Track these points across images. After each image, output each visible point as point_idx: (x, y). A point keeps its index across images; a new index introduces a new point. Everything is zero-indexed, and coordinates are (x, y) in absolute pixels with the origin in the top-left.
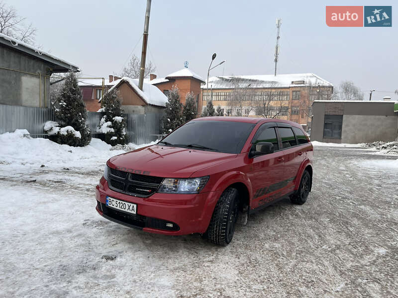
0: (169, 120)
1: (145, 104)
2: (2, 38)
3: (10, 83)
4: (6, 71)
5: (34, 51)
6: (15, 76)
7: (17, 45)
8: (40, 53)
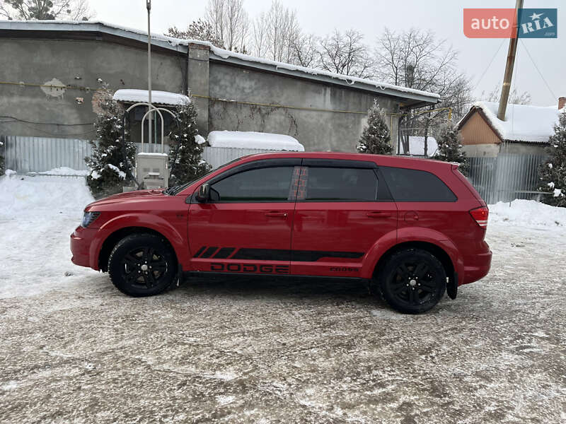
0: (551, 165)
1: (500, 141)
2: (337, 79)
3: (347, 127)
4: (343, 115)
5: (375, 86)
6: (353, 119)
7: (353, 83)
8: (383, 88)
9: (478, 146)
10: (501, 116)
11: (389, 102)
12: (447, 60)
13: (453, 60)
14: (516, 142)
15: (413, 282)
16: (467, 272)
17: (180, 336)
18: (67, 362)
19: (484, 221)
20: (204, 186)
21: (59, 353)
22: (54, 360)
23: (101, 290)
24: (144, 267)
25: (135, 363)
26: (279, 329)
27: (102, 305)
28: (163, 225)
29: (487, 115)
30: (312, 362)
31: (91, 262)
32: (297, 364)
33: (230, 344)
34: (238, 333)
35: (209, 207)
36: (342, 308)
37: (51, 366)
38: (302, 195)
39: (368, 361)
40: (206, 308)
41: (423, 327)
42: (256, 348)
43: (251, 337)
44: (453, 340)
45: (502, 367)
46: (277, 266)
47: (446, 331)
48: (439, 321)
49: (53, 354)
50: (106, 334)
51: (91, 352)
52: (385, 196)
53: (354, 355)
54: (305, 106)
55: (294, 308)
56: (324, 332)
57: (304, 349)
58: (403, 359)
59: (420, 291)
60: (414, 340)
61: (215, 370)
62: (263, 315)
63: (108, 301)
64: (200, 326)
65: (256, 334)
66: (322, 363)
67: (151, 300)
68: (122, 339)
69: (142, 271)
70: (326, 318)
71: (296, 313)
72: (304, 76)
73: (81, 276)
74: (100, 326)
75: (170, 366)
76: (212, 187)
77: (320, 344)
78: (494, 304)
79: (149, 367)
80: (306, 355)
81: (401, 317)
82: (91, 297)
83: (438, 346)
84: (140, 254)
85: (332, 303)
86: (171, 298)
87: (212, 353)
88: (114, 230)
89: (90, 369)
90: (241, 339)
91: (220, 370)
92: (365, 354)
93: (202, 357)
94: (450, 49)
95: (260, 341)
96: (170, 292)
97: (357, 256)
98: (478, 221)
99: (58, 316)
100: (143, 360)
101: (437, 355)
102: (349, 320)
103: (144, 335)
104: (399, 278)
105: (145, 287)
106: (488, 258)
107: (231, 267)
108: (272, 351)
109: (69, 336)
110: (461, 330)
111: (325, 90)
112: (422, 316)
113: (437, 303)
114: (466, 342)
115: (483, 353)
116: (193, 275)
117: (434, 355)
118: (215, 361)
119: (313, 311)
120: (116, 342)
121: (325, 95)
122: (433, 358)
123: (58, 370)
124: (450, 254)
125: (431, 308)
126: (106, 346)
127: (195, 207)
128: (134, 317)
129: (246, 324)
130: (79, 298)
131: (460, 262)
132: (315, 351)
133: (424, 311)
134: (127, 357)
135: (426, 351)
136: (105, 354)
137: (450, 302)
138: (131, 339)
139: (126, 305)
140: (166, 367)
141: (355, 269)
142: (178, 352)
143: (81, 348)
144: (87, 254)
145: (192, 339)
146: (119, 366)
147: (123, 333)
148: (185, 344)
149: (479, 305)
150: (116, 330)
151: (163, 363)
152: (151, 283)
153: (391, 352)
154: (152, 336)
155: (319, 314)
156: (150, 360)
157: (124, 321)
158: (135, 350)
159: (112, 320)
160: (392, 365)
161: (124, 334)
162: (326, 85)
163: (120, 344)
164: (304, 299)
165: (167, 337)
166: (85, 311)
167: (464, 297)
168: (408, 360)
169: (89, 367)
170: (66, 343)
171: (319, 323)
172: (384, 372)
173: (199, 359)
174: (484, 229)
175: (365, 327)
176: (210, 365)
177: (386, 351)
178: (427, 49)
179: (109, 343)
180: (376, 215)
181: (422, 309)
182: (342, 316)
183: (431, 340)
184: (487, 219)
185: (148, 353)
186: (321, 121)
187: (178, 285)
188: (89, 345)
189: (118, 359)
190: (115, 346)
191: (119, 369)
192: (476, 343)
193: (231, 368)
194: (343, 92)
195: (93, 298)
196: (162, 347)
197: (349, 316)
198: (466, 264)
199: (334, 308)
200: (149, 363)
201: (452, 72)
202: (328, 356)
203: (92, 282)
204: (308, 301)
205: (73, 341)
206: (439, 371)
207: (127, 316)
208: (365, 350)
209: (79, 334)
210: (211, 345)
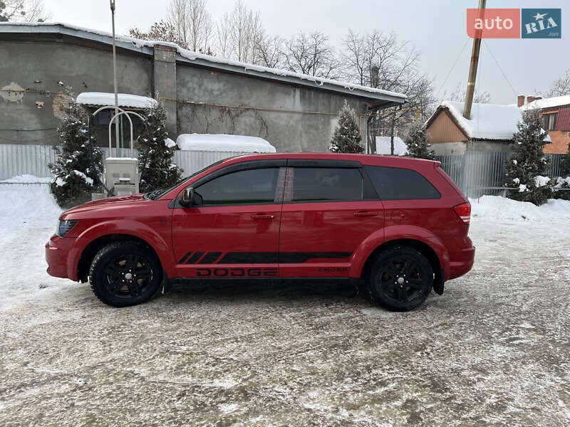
0: (515, 162)
1: (467, 139)
2: (306, 80)
3: (317, 129)
4: (313, 115)
5: (344, 87)
6: (323, 120)
7: (322, 84)
8: (351, 88)
9: (445, 144)
10: (467, 115)
11: (358, 102)
12: (410, 61)
13: (416, 61)
14: (482, 140)
15: (401, 280)
16: (452, 268)
17: (171, 345)
18: (55, 378)
19: (467, 217)
20: (188, 190)
21: (44, 369)
22: (41, 377)
23: (81, 302)
24: (128, 276)
25: (127, 376)
26: (273, 334)
27: (83, 317)
28: (145, 231)
29: (453, 114)
30: (310, 365)
31: (70, 272)
32: (295, 368)
33: (224, 350)
34: (230, 339)
35: (193, 211)
36: (331, 309)
37: (39, 384)
38: (289, 196)
39: (366, 360)
40: (194, 316)
41: (415, 323)
42: (252, 354)
43: (245, 343)
44: (445, 336)
45: (496, 359)
46: (266, 269)
47: (437, 327)
48: (428, 317)
49: (39, 371)
50: (92, 346)
51: (79, 367)
52: (371, 195)
53: (352, 356)
54: (275, 107)
55: (284, 311)
56: (318, 333)
57: (300, 352)
58: (399, 357)
59: (408, 288)
60: (407, 337)
61: (213, 379)
62: (254, 320)
63: (90, 313)
64: (190, 334)
65: (249, 339)
66: (320, 365)
67: (135, 309)
68: (110, 351)
69: (126, 280)
70: (317, 320)
71: (287, 316)
72: (273, 78)
73: (57, 288)
74: (84, 339)
75: (165, 377)
76: (196, 190)
77: (316, 346)
78: (478, 298)
79: (143, 379)
80: (304, 358)
81: (391, 314)
82: (71, 309)
83: (431, 342)
84: (123, 263)
85: (321, 304)
86: (155, 306)
87: (207, 361)
88: (93, 239)
89: (81, 384)
90: (235, 345)
91: (218, 377)
92: (361, 354)
93: (197, 365)
94: (412, 51)
95: (253, 346)
96: (154, 300)
97: (346, 256)
98: (462, 217)
99: (38, 330)
100: (135, 372)
101: (432, 351)
102: (340, 321)
103: (134, 346)
104: (386, 276)
105: (130, 296)
106: (471, 253)
107: (218, 272)
108: (269, 355)
109: (54, 351)
110: (451, 326)
111: (295, 91)
112: (410, 313)
113: (425, 299)
114: (457, 337)
115: (475, 348)
116: (178, 282)
117: (428, 351)
118: (212, 368)
119: (304, 312)
120: (105, 355)
121: (294, 96)
122: (428, 354)
123: (47, 387)
124: (436, 250)
125: (419, 305)
126: (95, 360)
127: (179, 212)
128: (119, 327)
129: (237, 330)
130: (58, 310)
131: (445, 257)
132: (312, 354)
133: (413, 308)
134: (118, 370)
135: (421, 348)
136: (94, 368)
137: (436, 297)
138: (119, 351)
139: (109, 316)
140: (161, 378)
141: (344, 269)
142: (172, 361)
143: (67, 363)
144: (65, 265)
145: (184, 348)
146: (111, 379)
147: (110, 345)
148: (178, 353)
149: (463, 300)
150: (104, 343)
151: (157, 374)
152: (135, 292)
153: (386, 351)
154: (142, 347)
155: (310, 315)
156: (144, 372)
157: (110, 333)
158: (127, 362)
159: (96, 332)
160: (390, 363)
161: (112, 347)
162: (295, 86)
163: (109, 357)
164: (292, 301)
165: (158, 348)
166: (66, 324)
167: (448, 292)
168: (405, 358)
169: (80, 382)
170: (51, 359)
171: (311, 325)
172: (383, 370)
173: (194, 368)
174: (467, 225)
175: (358, 327)
176: (207, 373)
177: (381, 349)
178: (391, 51)
179: (97, 357)
180: (363, 215)
181: (410, 306)
182: (333, 317)
183: (423, 336)
184: (469, 215)
185: (140, 364)
186: (291, 122)
187: (163, 292)
188: (76, 359)
189: (109, 373)
190: (104, 360)
191: (112, 383)
192: (467, 337)
193: (229, 376)
194: (312, 93)
195: (73, 310)
196: (154, 358)
197: (340, 317)
198: (452, 260)
199: (323, 310)
200: (142, 375)
201: (415, 73)
202: (325, 358)
203: (69, 294)
204: (296, 303)
205: (58, 355)
206: (436, 367)
207: (113, 328)
208: (360, 350)
209: (64, 349)
210: (204, 353)
